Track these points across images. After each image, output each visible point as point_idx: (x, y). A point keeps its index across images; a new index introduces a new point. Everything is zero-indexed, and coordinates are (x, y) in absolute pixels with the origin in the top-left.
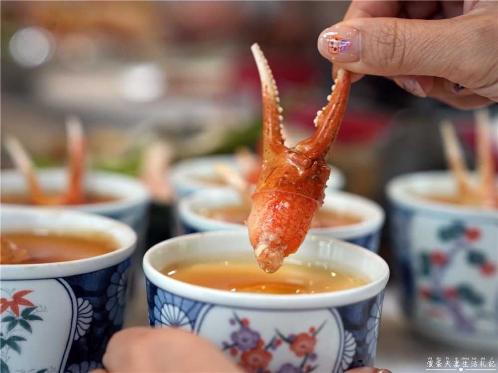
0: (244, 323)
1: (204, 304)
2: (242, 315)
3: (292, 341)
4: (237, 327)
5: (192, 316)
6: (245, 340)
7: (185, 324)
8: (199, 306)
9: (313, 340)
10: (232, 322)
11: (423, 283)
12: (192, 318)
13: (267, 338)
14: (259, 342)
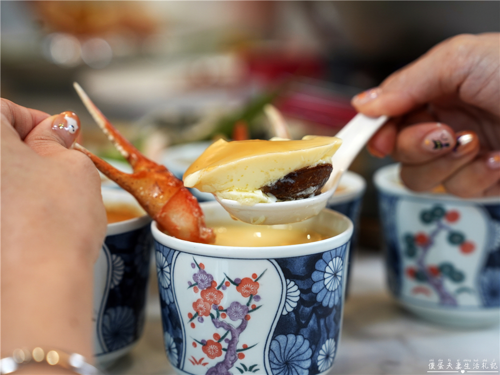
0: (201, 266)
1: (175, 250)
2: (199, 260)
3: (238, 283)
4: (196, 270)
5: (169, 259)
6: (202, 281)
7: (166, 267)
8: (172, 251)
9: (256, 283)
10: (193, 266)
11: (408, 263)
12: (169, 263)
13: (218, 280)
14: (213, 282)
